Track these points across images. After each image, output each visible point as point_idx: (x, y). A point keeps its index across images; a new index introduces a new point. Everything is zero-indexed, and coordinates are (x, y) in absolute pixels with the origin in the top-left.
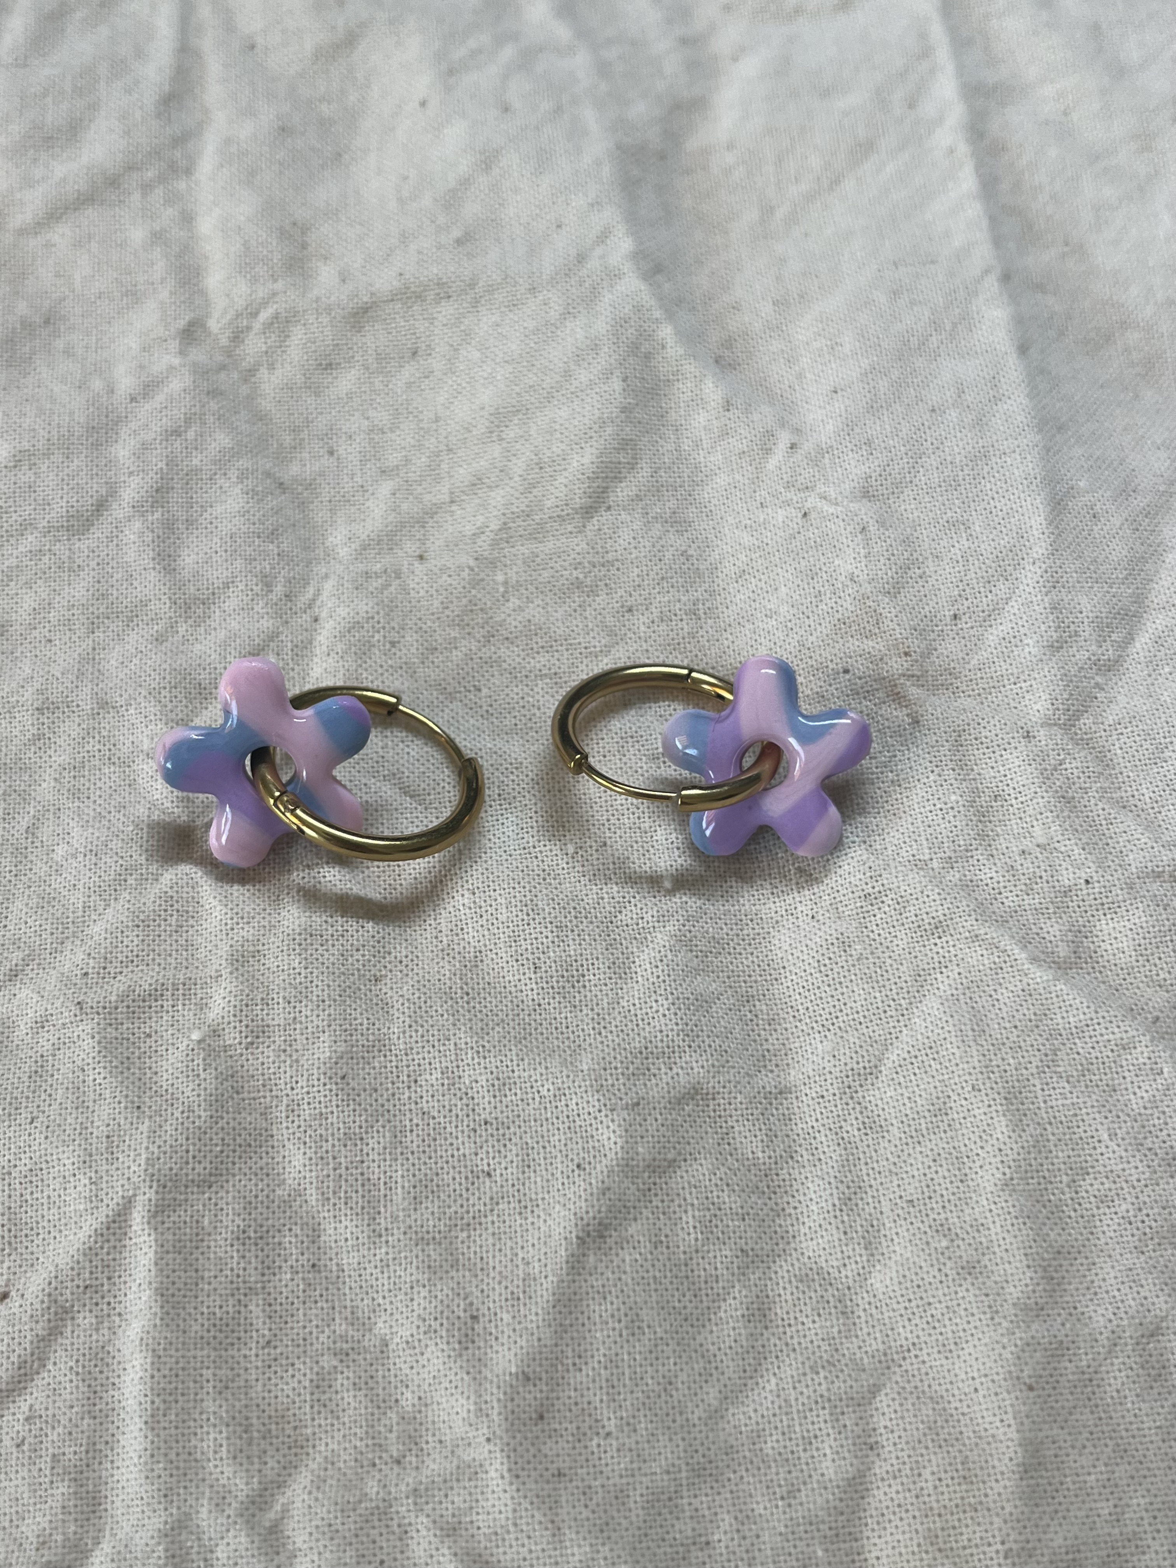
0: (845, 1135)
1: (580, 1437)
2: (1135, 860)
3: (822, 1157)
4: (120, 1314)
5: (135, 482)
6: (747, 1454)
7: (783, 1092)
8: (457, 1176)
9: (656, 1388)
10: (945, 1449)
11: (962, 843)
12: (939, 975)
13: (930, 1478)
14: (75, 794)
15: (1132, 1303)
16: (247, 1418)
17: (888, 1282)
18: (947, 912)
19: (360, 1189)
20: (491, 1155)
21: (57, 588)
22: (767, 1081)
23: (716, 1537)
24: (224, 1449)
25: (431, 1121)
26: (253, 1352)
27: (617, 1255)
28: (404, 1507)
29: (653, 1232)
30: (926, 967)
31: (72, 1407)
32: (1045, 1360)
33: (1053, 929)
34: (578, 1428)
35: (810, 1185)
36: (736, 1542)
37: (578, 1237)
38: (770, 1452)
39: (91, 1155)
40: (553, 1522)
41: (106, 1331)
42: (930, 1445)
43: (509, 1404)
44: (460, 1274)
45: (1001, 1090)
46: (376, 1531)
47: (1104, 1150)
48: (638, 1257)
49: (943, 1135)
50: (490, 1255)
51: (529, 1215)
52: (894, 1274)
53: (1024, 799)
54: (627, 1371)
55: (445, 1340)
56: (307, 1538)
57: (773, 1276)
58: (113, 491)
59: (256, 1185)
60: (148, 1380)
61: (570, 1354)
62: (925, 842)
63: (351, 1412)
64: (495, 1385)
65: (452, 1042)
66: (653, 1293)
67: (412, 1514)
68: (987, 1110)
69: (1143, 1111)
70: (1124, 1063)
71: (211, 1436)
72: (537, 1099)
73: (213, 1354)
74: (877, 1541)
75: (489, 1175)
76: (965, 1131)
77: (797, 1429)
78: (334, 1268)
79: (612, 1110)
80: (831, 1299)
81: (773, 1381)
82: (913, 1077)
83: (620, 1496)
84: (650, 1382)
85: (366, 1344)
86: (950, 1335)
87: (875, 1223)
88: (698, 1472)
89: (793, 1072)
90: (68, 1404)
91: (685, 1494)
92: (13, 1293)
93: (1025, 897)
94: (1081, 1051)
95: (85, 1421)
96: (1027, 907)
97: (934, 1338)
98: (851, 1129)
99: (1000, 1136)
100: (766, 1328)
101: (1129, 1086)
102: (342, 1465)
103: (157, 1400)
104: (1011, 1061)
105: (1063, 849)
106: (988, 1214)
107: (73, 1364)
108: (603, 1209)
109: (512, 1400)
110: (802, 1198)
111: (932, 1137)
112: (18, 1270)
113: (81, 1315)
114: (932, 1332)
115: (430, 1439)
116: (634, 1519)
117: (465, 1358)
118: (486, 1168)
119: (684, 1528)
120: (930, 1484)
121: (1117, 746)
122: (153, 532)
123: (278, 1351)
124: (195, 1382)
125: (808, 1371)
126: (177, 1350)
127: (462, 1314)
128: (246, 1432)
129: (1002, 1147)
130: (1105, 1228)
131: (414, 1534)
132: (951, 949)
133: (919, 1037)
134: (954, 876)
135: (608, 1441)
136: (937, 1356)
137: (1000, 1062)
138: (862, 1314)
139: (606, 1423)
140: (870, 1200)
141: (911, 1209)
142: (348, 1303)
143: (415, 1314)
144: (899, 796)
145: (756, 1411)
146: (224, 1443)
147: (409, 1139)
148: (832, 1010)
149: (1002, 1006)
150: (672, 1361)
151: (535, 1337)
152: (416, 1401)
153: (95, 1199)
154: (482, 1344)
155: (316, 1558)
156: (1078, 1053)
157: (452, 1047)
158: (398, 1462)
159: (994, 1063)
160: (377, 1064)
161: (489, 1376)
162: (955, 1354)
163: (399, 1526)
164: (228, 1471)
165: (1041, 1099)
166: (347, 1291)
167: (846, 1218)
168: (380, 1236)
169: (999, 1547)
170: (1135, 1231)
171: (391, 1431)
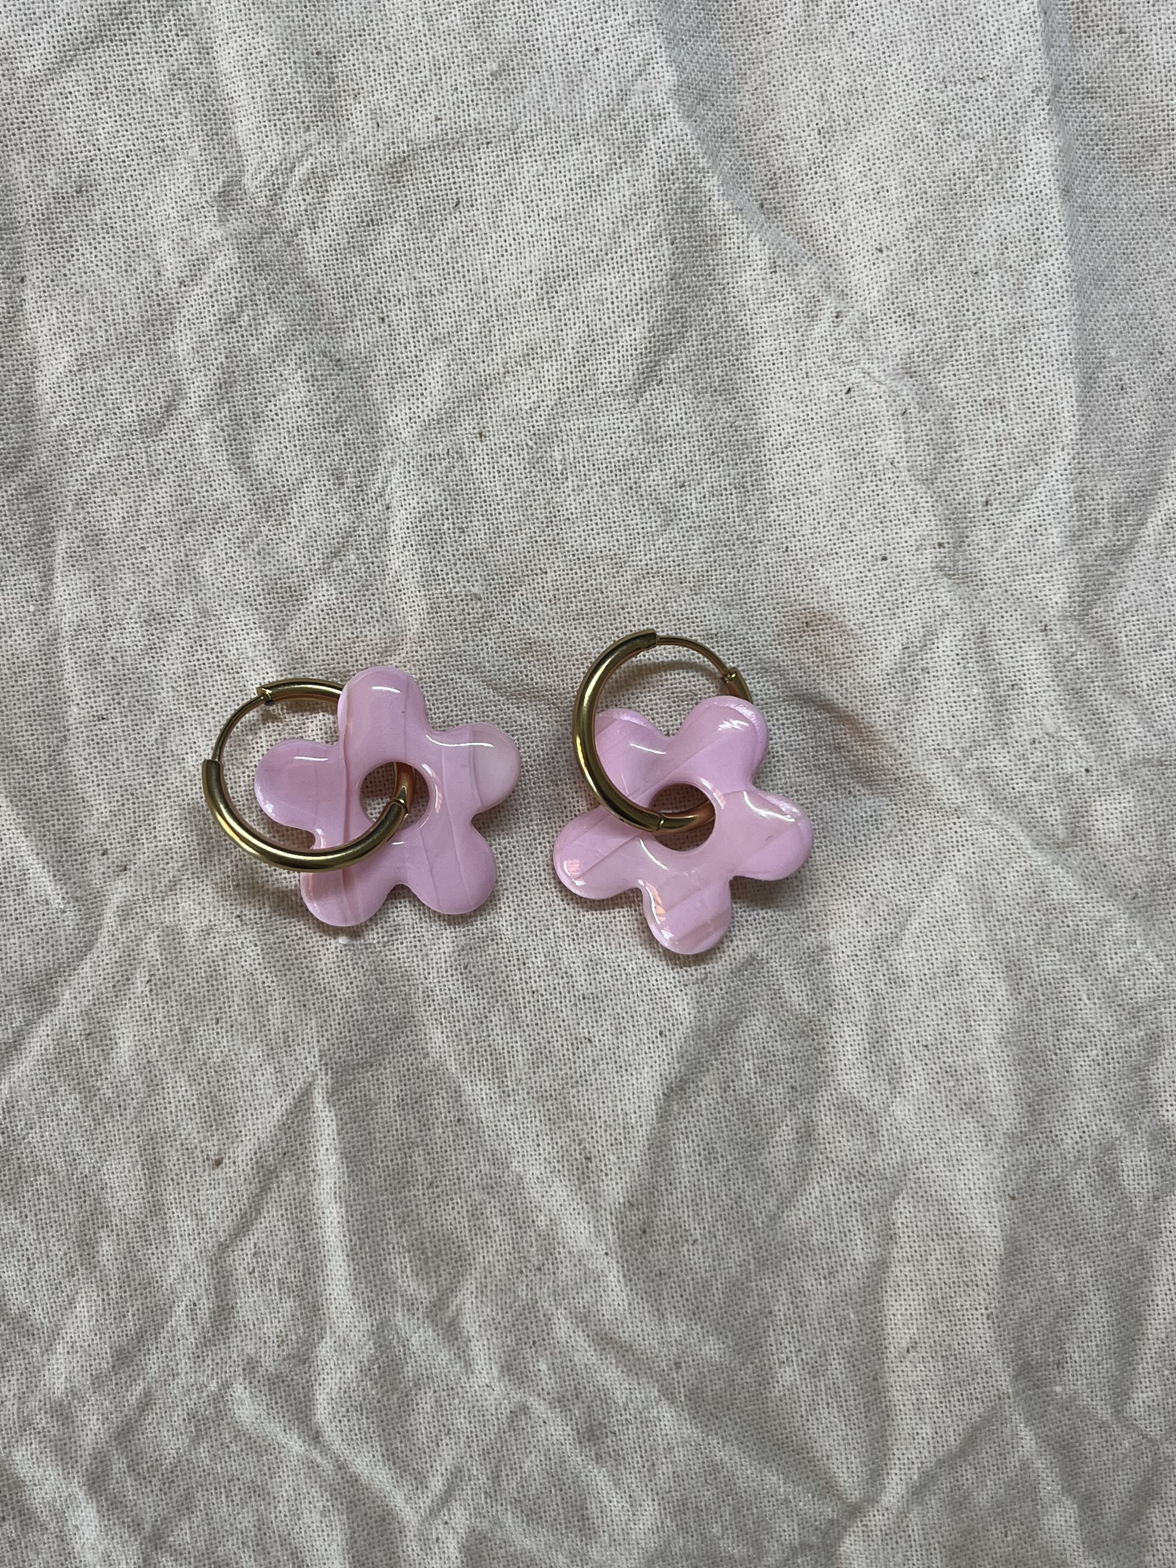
0: (874, 988)
1: (674, 1244)
2: (1129, 747)
3: (855, 1005)
4: (313, 1171)
5: (199, 379)
6: (799, 1245)
7: (825, 949)
8: (565, 1043)
9: (729, 1202)
10: (946, 1241)
11: (981, 734)
12: (956, 853)
13: (934, 1262)
14: (194, 702)
15: (1094, 1128)
16: (422, 1244)
17: (907, 1112)
18: (965, 800)
19: (489, 1058)
20: (590, 1024)
21: (141, 494)
22: (812, 939)
23: (777, 1308)
24: (408, 1270)
25: (540, 998)
26: (421, 1192)
27: (695, 1101)
28: (546, 1305)
29: (722, 1080)
30: (946, 845)
31: (287, 1244)
32: (1025, 1176)
33: (1055, 814)
34: (672, 1238)
35: (846, 1029)
36: (791, 1311)
37: (664, 1094)
38: (815, 1242)
39: (272, 1049)
40: (658, 1310)
41: (304, 1184)
42: (935, 1237)
43: (620, 1226)
44: (574, 1123)
45: (1003, 960)
46: (528, 1321)
47: (1083, 1006)
48: (711, 1102)
49: (953, 992)
50: (596, 1107)
51: (624, 1073)
52: (911, 1108)
53: (1037, 689)
54: (707, 1193)
55: (567, 1178)
56: (477, 1328)
57: (816, 1104)
58: (178, 391)
59: (407, 1060)
60: (346, 1224)
61: (663, 1183)
62: (948, 732)
63: (500, 1233)
64: (608, 1213)
65: (551, 932)
66: (725, 1129)
67: (553, 1308)
68: (991, 976)
69: (1117, 974)
70: (1105, 934)
71: (398, 1261)
72: (624, 976)
73: (390, 1197)
74: (894, 1303)
75: (590, 1041)
76: (972, 990)
77: (836, 1225)
78: (475, 1120)
79: (685, 985)
80: (862, 1123)
81: (817, 1189)
82: (931, 942)
83: (706, 1285)
84: (724, 1198)
85: (506, 1179)
86: (953, 1153)
87: (897, 1061)
88: (762, 1264)
89: (832, 933)
90: (284, 1242)
91: (753, 1278)
92: (226, 1160)
93: (1033, 784)
94: (1071, 923)
95: (299, 1255)
96: (1034, 793)
97: (940, 1155)
98: (880, 985)
99: (1000, 998)
100: (811, 1145)
101: (1108, 952)
102: (497, 1273)
103: (353, 1238)
104: (1013, 935)
105: (1069, 738)
106: (987, 1060)
107: (283, 1212)
108: (683, 1069)
109: (622, 1222)
110: (839, 1039)
111: (945, 993)
112: (226, 1141)
113: (283, 1174)
114: (940, 1150)
115: (561, 1250)
116: (717, 1301)
117: (583, 1191)
118: (587, 1035)
119: (753, 1304)
120: (934, 1267)
121: (1123, 634)
122: (223, 431)
123: (439, 1190)
124: (380, 1221)
125: (844, 1180)
126: (364, 1199)
127: (578, 1157)
128: (423, 1253)
129: (1001, 1007)
130: (1079, 1068)
131: (556, 1321)
132: (968, 829)
133: (938, 910)
134: (971, 765)
135: (696, 1247)
136: (942, 1169)
137: (1004, 936)
138: (885, 1133)
139: (693, 1232)
140: (893, 1042)
141: (926, 1053)
142: (489, 1148)
143: (542, 1157)
144: (927, 684)
145: (804, 1214)
146: (408, 1265)
147: (523, 1015)
148: (866, 880)
149: (1008, 884)
150: (740, 1181)
151: (636, 1174)
152: (548, 1222)
153: (281, 1086)
154: (596, 1179)
155: (485, 1342)
156: (1068, 926)
157: (552, 936)
158: (539, 1269)
159: (998, 937)
160: (491, 952)
161: (603, 1204)
162: (956, 1168)
163: (544, 1315)
164: (414, 1285)
165: (1035, 965)
166: (487, 1138)
167: (874, 1059)
168: (509, 1096)
169: (983, 1311)
170: (1102, 1071)
171: (531, 1246)
